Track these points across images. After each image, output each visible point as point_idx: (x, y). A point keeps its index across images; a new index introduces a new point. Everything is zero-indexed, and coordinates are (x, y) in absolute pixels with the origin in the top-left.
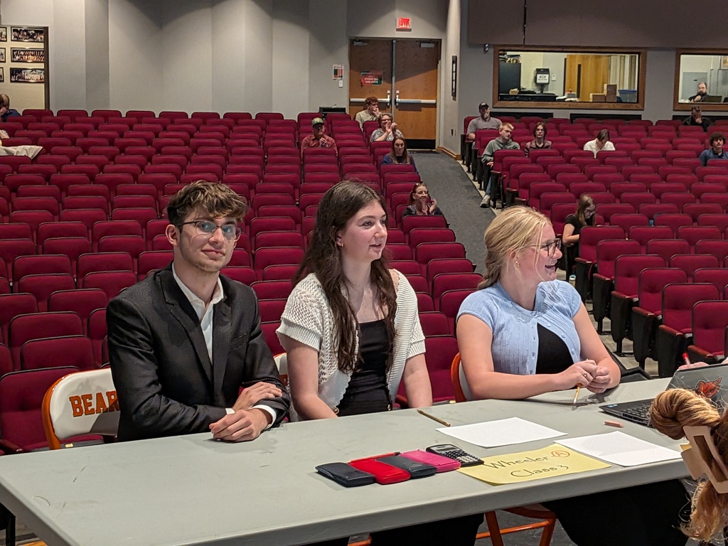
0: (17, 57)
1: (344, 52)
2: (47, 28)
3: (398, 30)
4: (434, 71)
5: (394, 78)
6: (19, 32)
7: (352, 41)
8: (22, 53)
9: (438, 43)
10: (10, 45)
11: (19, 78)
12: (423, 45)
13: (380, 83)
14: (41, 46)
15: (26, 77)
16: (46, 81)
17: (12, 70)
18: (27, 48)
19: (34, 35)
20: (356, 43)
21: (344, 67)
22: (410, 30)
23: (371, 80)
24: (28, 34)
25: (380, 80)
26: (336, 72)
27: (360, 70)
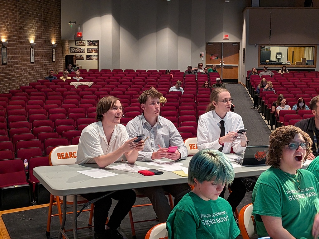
0: (89, 51)
1: (204, 48)
2: (99, 41)
3: (224, 39)
4: (237, 54)
5: (222, 57)
6: (89, 42)
7: (207, 43)
8: (91, 50)
9: (239, 44)
10: (86, 47)
11: (89, 58)
12: (233, 45)
13: (217, 59)
14: (97, 47)
15: (92, 58)
16: (98, 59)
17: (87, 56)
18: (93, 48)
19: (95, 43)
20: (208, 44)
21: (204, 53)
22: (228, 39)
23: (214, 58)
24: (93, 43)
25: (217, 57)
26: (201, 55)
27: (210, 54)
